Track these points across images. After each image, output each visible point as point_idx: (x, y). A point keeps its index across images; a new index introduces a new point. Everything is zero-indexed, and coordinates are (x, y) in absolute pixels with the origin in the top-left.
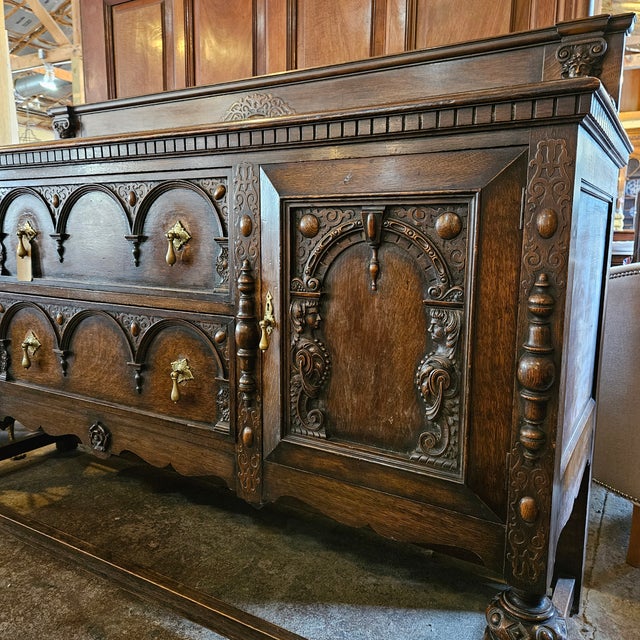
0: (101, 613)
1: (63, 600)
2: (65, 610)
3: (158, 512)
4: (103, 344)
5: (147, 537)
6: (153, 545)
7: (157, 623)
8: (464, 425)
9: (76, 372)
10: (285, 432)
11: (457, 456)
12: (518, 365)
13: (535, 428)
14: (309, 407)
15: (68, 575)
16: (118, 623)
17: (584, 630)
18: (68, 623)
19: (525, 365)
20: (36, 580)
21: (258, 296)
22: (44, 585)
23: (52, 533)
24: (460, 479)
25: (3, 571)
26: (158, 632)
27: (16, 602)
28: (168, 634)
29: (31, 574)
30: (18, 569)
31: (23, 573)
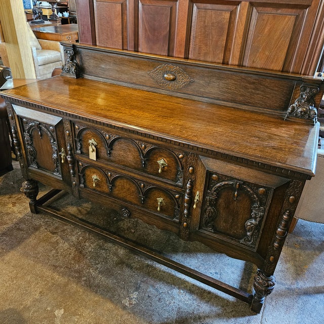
0: (128, 259)
1: (113, 254)
2: (115, 259)
4: (128, 186)
5: (129, 227)
6: (133, 231)
7: (147, 263)
8: (258, 240)
9: (116, 192)
10: (200, 228)
11: (255, 245)
12: (277, 229)
13: (278, 244)
14: (209, 223)
15: (110, 245)
16: (135, 263)
18: (119, 264)
19: (279, 229)
20: (101, 247)
21: (194, 191)
22: (104, 249)
23: (102, 232)
24: (255, 250)
25: (87, 244)
26: (148, 266)
27: (99, 257)
28: (151, 266)
29: (97, 245)
30: (92, 243)
31: (95, 244)
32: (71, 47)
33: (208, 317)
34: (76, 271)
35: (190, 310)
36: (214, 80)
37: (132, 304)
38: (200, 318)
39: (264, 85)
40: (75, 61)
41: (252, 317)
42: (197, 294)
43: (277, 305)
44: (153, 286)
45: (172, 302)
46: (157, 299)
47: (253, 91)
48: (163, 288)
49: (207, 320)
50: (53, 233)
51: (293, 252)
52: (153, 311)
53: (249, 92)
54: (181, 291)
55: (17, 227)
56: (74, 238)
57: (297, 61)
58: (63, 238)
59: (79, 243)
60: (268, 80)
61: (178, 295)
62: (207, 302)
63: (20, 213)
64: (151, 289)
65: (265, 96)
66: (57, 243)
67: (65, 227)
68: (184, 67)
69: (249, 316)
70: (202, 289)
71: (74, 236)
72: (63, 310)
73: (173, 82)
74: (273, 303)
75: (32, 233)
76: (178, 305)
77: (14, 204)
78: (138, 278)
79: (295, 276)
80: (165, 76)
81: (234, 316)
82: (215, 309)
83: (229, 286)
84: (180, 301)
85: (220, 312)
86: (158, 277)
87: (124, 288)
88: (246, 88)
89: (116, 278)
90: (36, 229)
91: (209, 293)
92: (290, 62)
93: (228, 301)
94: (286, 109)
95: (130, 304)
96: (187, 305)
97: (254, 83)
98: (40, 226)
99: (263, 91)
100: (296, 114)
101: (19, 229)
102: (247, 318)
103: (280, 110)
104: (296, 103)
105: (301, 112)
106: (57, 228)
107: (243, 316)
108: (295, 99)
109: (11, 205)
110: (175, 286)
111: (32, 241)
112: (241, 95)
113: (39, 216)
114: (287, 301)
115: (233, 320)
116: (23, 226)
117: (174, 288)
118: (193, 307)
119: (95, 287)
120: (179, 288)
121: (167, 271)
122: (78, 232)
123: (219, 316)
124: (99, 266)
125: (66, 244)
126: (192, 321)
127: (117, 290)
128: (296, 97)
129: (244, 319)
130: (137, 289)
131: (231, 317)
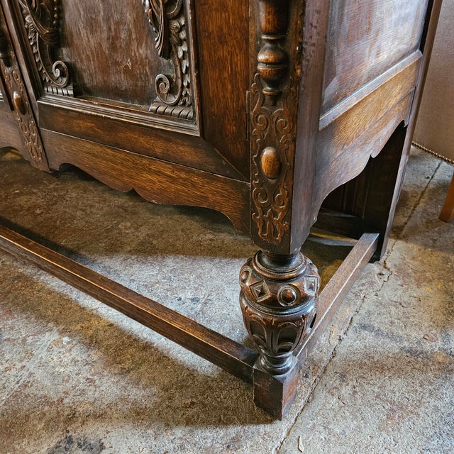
3: (52, 186)
5: (36, 205)
6: (38, 211)
10: (39, 92)
13: (274, 47)
14: (54, 58)
17: (381, 274)
26: (20, 277)
28: (27, 279)
33: (100, 416)
35: (56, 392)
38: (71, 419)
41: (253, 428)
43: (359, 396)
45: (19, 365)
48: (19, 328)
49: (93, 431)
51: (446, 261)
54: (66, 339)
61: (49, 349)
69: (243, 423)
74: (346, 391)
76: (31, 374)
79: (441, 317)
81: (189, 422)
84: (43, 365)
85: (149, 403)
86: (26, 301)
91: (147, 347)
93: (192, 373)
96: (56, 376)
102: (233, 431)
107: (223, 421)
110: (58, 325)
114: (397, 387)
115: (180, 432)
117: (51, 330)
118: (70, 385)
120: (63, 332)
121: (60, 290)
123: (138, 415)
129: (222, 432)
131: (178, 424)
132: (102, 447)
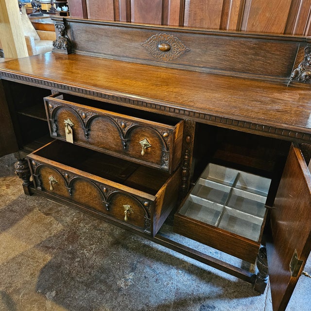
0: (124, 239)
2: (111, 239)
7: (143, 243)
15: (106, 225)
16: (131, 243)
18: (114, 244)
20: (95, 228)
22: (99, 230)
25: (82, 225)
27: (93, 237)
28: (148, 246)
29: (92, 225)
30: (87, 224)
31: (89, 225)
32: (62, 21)
33: (208, 298)
34: (69, 252)
35: (189, 291)
36: (211, 47)
37: (127, 285)
38: (200, 299)
39: (265, 50)
40: (66, 36)
41: (256, 297)
42: (196, 274)
44: (150, 267)
45: (170, 283)
46: (154, 279)
47: (253, 57)
48: (160, 268)
49: (209, 303)
50: (47, 214)
52: (150, 292)
53: (248, 58)
54: (180, 271)
55: (10, 209)
56: (68, 219)
57: (301, 21)
58: (57, 220)
59: (74, 224)
60: (269, 44)
61: (177, 276)
62: (208, 282)
63: (14, 195)
64: (148, 269)
65: (266, 62)
66: (51, 224)
67: (59, 209)
68: (178, 34)
69: (252, 296)
70: (202, 269)
71: (68, 217)
72: (54, 292)
73: (168, 53)
75: (26, 214)
76: (177, 286)
77: (8, 186)
78: (134, 258)
80: (159, 46)
81: (236, 297)
82: (217, 290)
83: (230, 265)
84: (178, 282)
85: (221, 292)
86: (155, 257)
87: (119, 269)
88: (245, 54)
89: (111, 259)
90: (30, 210)
91: (209, 273)
92: (293, 23)
93: (229, 281)
94: (289, 74)
95: (126, 285)
96: (185, 285)
97: (253, 48)
98: (34, 207)
99: (264, 57)
100: (300, 79)
101: (12, 211)
102: (250, 299)
103: (283, 76)
104: (300, 67)
105: (306, 76)
106: (51, 209)
107: (247, 296)
108: (299, 63)
109: (4, 188)
110: (173, 266)
111: (25, 222)
112: (241, 62)
113: (33, 197)
115: (235, 301)
116: (16, 208)
117: (172, 268)
118: (192, 288)
119: (89, 268)
120: (177, 269)
121: (165, 251)
122: (73, 213)
123: (220, 297)
124: (93, 246)
125: (60, 224)
126: (192, 302)
127: (112, 271)
128: (300, 60)
129: (247, 299)
130: (133, 269)
131: (233, 298)
132: (214, 307)
